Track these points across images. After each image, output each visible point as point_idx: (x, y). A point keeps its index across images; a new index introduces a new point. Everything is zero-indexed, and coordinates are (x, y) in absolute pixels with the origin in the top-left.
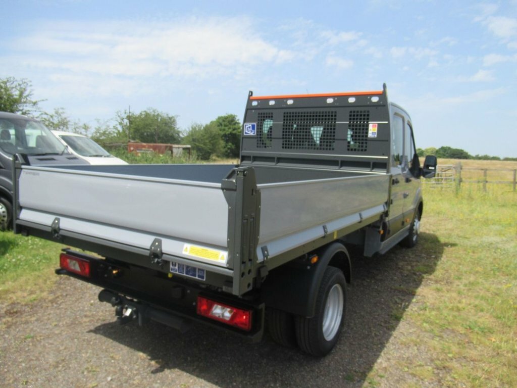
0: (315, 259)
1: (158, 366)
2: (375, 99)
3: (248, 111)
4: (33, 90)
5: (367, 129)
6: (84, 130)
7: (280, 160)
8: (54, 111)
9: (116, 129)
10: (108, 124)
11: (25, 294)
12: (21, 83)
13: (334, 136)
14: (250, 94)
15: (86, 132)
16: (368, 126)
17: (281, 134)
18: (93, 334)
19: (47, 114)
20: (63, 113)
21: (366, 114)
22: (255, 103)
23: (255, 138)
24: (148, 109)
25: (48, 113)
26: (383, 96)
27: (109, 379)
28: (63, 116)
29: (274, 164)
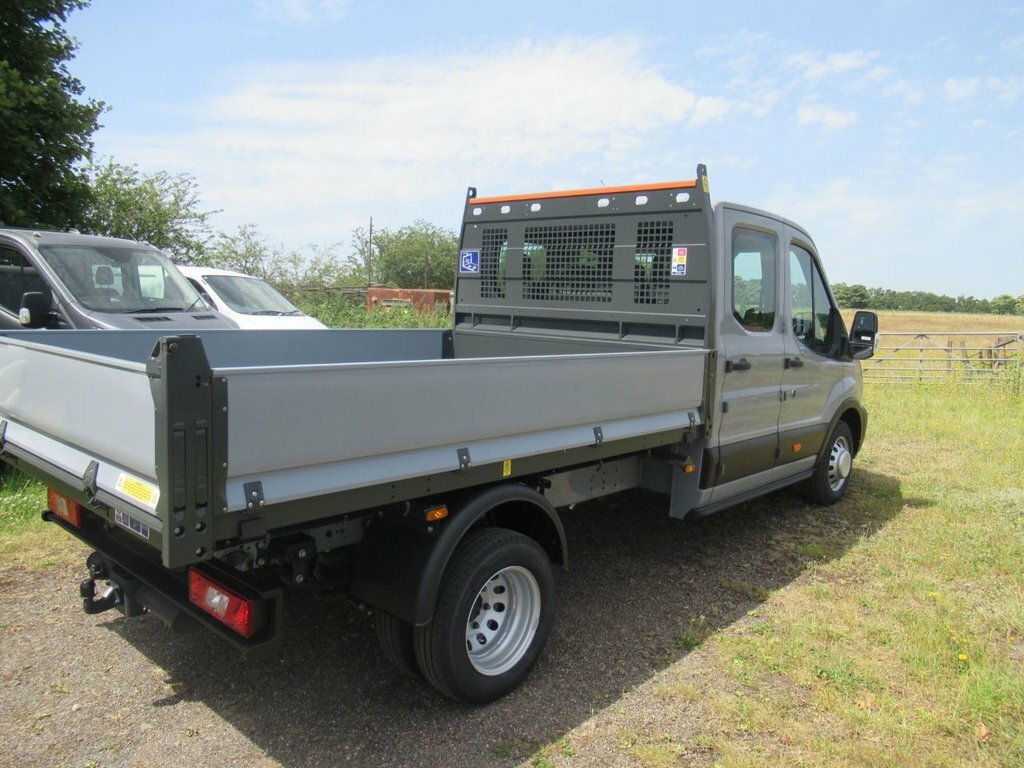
0: (438, 514)
1: (173, 693)
2: (682, 198)
3: (468, 226)
4: (197, 193)
5: (669, 259)
6: (291, 264)
7: (520, 321)
8: (239, 230)
9: (355, 262)
10: (333, 252)
11: (43, 554)
12: (178, 181)
13: (610, 273)
14: (471, 193)
15: (296, 269)
16: (670, 252)
17: (521, 269)
18: (106, 630)
19: (226, 237)
20: (254, 234)
21: (667, 227)
22: (477, 212)
23: (478, 278)
24: (417, 224)
25: (227, 235)
26: (697, 189)
27: (75, 707)
28: (254, 239)
29: (508, 328)
